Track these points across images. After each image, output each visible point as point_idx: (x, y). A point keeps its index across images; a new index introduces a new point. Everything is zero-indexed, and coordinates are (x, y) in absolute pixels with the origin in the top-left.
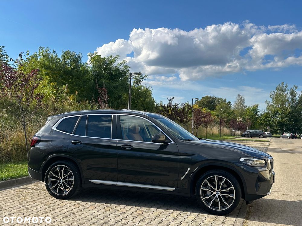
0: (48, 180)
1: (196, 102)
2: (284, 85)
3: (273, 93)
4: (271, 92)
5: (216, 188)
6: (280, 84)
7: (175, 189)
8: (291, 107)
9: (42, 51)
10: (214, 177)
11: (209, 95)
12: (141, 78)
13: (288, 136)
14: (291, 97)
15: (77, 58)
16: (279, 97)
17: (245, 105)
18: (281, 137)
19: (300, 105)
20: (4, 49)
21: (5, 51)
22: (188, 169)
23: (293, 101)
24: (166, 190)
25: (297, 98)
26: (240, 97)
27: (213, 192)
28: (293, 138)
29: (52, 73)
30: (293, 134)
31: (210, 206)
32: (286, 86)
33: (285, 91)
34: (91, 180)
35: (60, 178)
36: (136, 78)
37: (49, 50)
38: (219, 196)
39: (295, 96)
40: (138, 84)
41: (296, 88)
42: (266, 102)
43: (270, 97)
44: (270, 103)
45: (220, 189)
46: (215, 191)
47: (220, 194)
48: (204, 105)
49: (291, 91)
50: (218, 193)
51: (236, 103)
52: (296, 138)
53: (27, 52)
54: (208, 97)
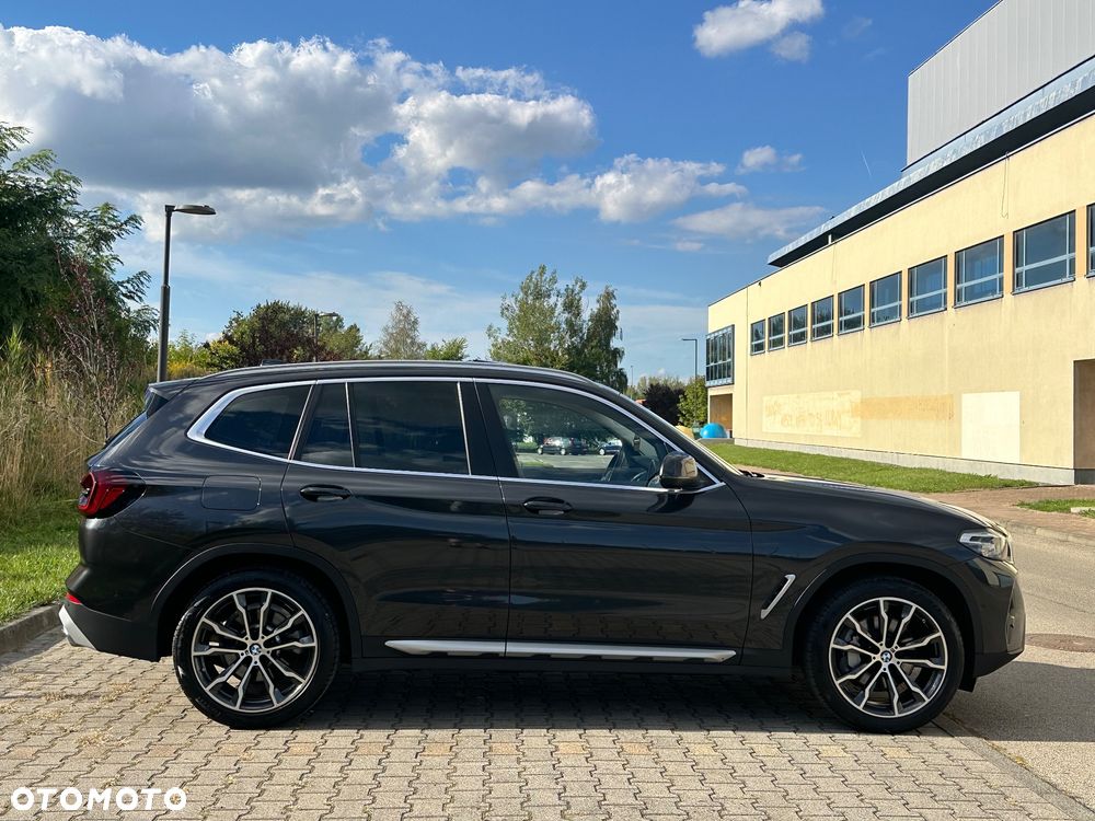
0: (194, 654)
2: (547, 276)
3: (510, 301)
4: (504, 298)
5: (883, 642)
6: (533, 272)
7: (734, 653)
8: (568, 351)
10: (878, 602)
11: (283, 301)
12: (115, 227)
13: (561, 448)
14: (566, 315)
16: (529, 317)
17: (420, 340)
18: (540, 451)
19: (594, 344)
22: (787, 580)
23: (573, 329)
24: (700, 661)
25: (584, 321)
26: (405, 311)
27: (872, 655)
28: (575, 454)
30: (577, 441)
31: (863, 704)
32: (554, 280)
33: (549, 296)
34: (390, 643)
38: (892, 667)
39: (578, 315)
41: (583, 286)
42: (490, 331)
43: (502, 313)
44: (503, 335)
45: (895, 645)
47: (895, 661)
49: (568, 297)
51: (390, 330)
52: (584, 453)
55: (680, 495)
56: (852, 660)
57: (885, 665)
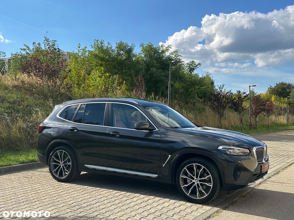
0: (51, 164)
1: (269, 89)
5: (195, 176)
7: (157, 176)
9: (97, 43)
10: (193, 165)
11: (284, 82)
12: (195, 66)
15: (130, 49)
20: (56, 43)
21: (57, 45)
22: (169, 156)
24: (149, 177)
27: (192, 180)
29: (106, 64)
31: (189, 194)
34: (85, 165)
35: (61, 162)
36: (189, 66)
37: (103, 42)
38: (198, 184)
40: (191, 73)
45: (198, 178)
46: (194, 179)
47: (198, 182)
48: (278, 92)
50: (197, 181)
53: (79, 45)
54: (283, 84)
55: (148, 132)
56: (188, 181)
57: (196, 183)
